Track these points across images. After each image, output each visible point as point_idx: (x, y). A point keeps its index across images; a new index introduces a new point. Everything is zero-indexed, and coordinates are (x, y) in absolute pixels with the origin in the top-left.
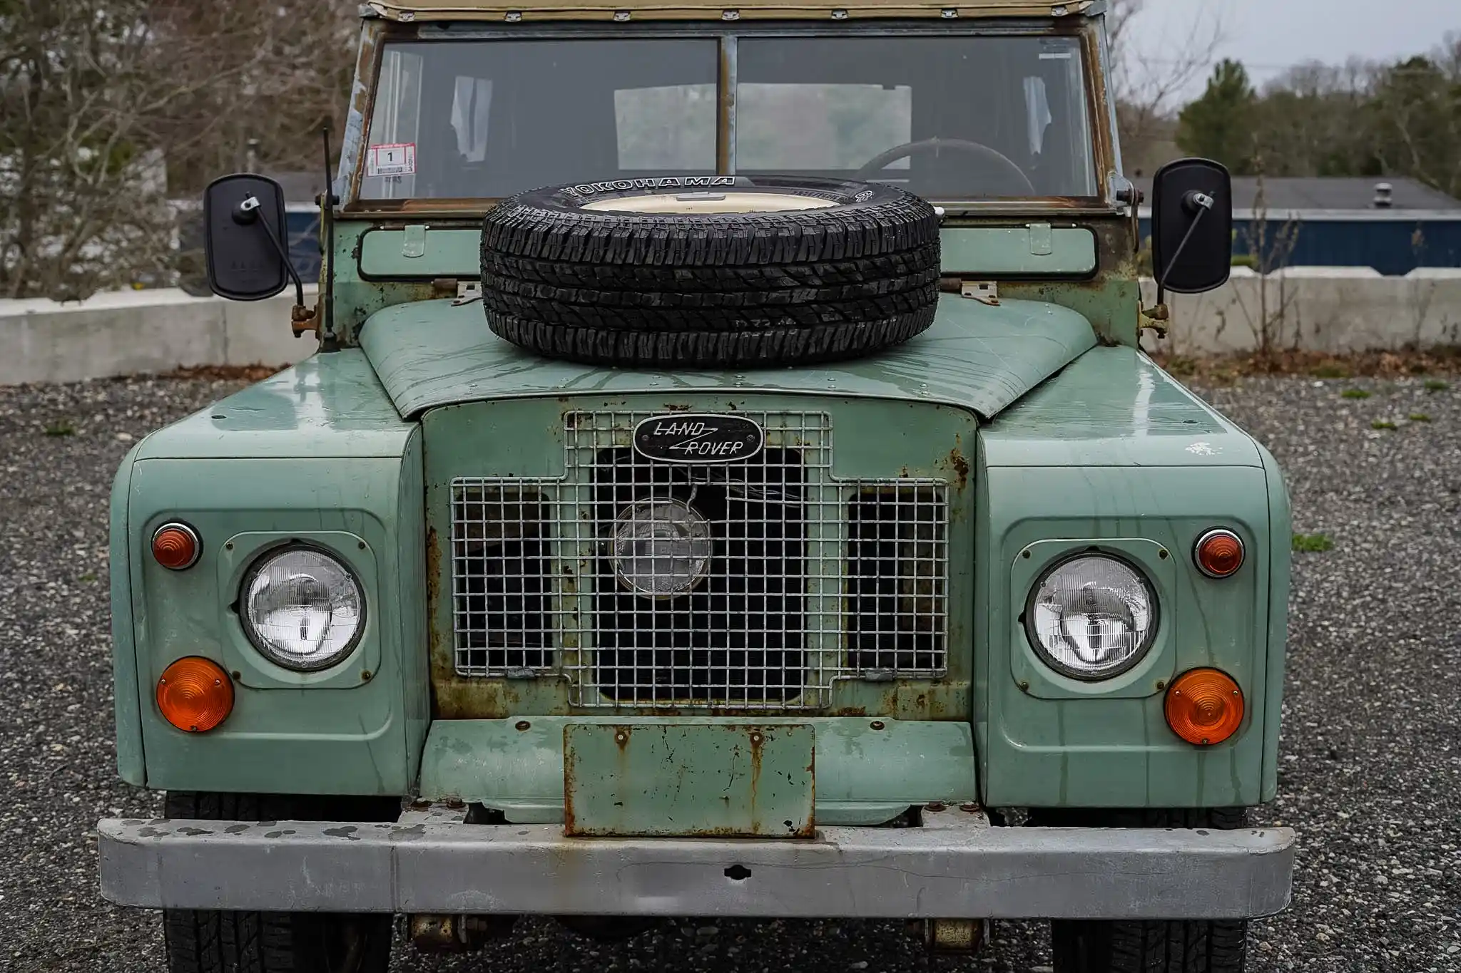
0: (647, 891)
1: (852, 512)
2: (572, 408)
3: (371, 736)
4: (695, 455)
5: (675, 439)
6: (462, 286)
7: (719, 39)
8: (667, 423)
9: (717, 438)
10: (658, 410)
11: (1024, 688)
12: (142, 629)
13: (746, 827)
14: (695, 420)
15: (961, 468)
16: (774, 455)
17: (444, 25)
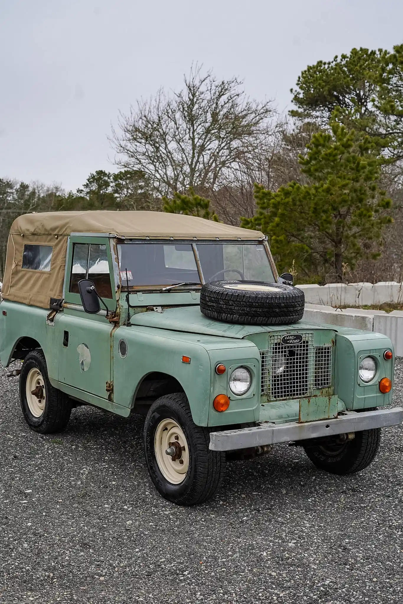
0: (313, 433)
1: (316, 353)
2: (271, 334)
3: (254, 408)
4: (291, 343)
5: (288, 340)
6: (154, 308)
7: (192, 244)
8: (287, 336)
9: (295, 339)
10: (285, 334)
11: (359, 385)
12: (212, 389)
13: (327, 417)
14: (292, 335)
15: (333, 343)
16: (304, 342)
17: (131, 240)
